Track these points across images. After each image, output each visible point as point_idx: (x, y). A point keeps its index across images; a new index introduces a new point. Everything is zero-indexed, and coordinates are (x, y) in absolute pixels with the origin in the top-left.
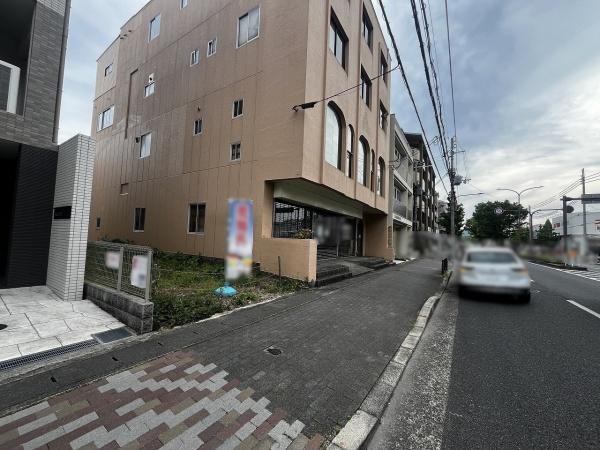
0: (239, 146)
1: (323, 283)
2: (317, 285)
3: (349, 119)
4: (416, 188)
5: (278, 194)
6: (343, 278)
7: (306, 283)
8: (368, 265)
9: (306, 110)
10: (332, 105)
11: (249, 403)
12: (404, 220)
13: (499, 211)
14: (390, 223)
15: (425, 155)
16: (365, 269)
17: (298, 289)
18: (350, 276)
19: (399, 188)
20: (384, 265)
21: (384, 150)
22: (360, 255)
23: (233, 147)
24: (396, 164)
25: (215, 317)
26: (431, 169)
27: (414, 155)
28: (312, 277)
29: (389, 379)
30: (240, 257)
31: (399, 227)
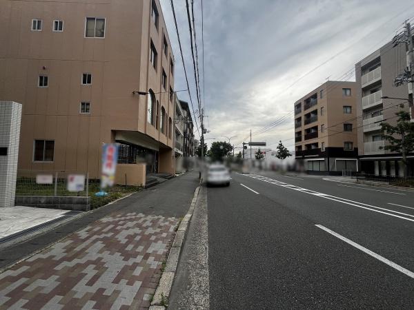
0: (88, 104)
1: (149, 187)
2: (146, 188)
3: (157, 98)
4: (185, 133)
5: (119, 138)
6: (156, 184)
7: (141, 187)
8: (165, 177)
9: (141, 95)
10: (151, 91)
11: (156, 217)
12: (180, 152)
13: (221, 147)
14: (173, 154)
15: (189, 114)
16: (164, 180)
17: (138, 190)
18: (159, 183)
19: (178, 134)
20: (171, 177)
21: (171, 113)
22: (157, 172)
23: (83, 104)
24: (177, 121)
25: (110, 204)
26: (192, 123)
27: (184, 113)
28: (144, 184)
29: (191, 208)
30: (107, 175)
31: (177, 155)
